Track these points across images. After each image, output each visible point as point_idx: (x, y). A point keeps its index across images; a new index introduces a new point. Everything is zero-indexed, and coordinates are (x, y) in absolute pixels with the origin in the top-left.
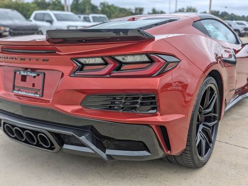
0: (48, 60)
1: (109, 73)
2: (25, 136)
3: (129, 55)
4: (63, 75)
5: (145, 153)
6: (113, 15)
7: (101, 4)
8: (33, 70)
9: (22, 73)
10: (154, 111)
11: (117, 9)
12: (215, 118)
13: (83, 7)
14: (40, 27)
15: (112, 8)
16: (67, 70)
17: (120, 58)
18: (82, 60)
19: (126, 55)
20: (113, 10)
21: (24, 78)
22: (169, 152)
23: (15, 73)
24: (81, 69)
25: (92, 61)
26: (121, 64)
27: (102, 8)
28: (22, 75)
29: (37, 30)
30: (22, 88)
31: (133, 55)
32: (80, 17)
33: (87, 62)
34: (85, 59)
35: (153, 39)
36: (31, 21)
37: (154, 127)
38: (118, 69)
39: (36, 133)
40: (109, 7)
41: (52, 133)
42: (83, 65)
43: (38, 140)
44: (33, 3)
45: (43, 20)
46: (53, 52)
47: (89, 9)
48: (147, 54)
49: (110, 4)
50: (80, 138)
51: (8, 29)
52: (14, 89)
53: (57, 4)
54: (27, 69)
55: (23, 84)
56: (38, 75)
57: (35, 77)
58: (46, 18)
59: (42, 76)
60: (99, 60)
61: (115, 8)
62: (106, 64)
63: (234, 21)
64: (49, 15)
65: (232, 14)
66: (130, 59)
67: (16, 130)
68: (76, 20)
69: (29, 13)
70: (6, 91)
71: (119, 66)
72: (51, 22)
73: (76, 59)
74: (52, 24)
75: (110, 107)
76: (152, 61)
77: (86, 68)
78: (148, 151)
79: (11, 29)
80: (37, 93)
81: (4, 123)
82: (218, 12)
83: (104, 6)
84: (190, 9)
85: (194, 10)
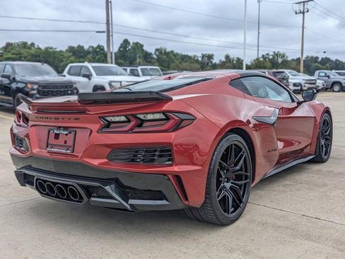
0: (78, 119)
1: (132, 129)
2: (56, 191)
3: (150, 113)
4: (91, 131)
5: (164, 202)
6: (173, 65)
7: (157, 50)
8: (65, 128)
9: (56, 132)
10: (170, 162)
11: (178, 57)
12: (246, 177)
13: (132, 55)
14: (75, 83)
15: (171, 55)
16: (95, 127)
17: (141, 117)
18: (109, 119)
19: (147, 114)
20: (173, 58)
21: (57, 136)
22: (187, 202)
23: (49, 131)
24: (108, 126)
25: (117, 119)
26: (143, 121)
27: (158, 56)
28: (55, 134)
29: (71, 86)
30: (55, 145)
31: (153, 113)
32: (126, 70)
33: (113, 120)
34: (111, 118)
35: (171, 99)
36: (65, 76)
37: (170, 177)
38: (140, 126)
39: (66, 186)
40: (167, 54)
41: (81, 186)
42: (110, 123)
43: (68, 194)
44: (66, 50)
45: (79, 75)
46: (84, 112)
47: (140, 57)
48: (164, 113)
49: (168, 50)
50: (105, 188)
51: (36, 87)
52: (47, 147)
53: (99, 52)
54: (60, 127)
55: (56, 142)
56: (70, 133)
57: (67, 135)
58: (83, 72)
59: (73, 133)
60: (123, 118)
61: (176, 55)
62: (129, 121)
63: (333, 71)
64: (87, 68)
65: (337, 60)
66: (150, 117)
67: (48, 185)
68: (121, 74)
69: (62, 64)
70: (40, 148)
71: (141, 123)
72: (89, 76)
73: (103, 118)
74: (90, 79)
75: (133, 160)
76: (168, 119)
77: (112, 125)
78: (167, 200)
79: (39, 86)
80: (68, 150)
81: (37, 180)
82: (317, 58)
83: (161, 53)
84: (277, 55)
85: (283, 56)
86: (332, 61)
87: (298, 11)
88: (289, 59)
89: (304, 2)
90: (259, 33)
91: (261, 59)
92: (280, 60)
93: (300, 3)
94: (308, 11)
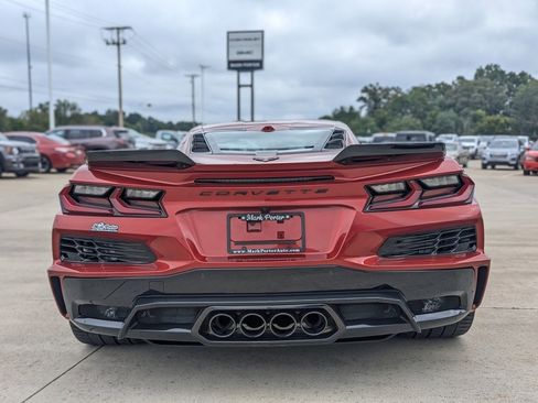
17: (429, 182)
18: (377, 188)
34: (382, 186)
37: (476, 270)
48: (460, 174)
52: (230, 248)
73: (370, 186)
76: (461, 184)
81: (215, 313)
84: (64, 105)
85: (74, 107)
86: (144, 119)
87: (110, 41)
88: (83, 112)
89: (118, 29)
90: (30, 67)
91: (39, 111)
92: (69, 113)
93: (112, 29)
94: (124, 43)
